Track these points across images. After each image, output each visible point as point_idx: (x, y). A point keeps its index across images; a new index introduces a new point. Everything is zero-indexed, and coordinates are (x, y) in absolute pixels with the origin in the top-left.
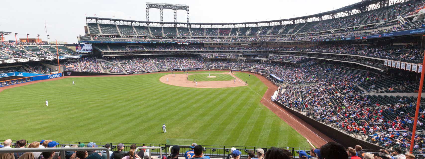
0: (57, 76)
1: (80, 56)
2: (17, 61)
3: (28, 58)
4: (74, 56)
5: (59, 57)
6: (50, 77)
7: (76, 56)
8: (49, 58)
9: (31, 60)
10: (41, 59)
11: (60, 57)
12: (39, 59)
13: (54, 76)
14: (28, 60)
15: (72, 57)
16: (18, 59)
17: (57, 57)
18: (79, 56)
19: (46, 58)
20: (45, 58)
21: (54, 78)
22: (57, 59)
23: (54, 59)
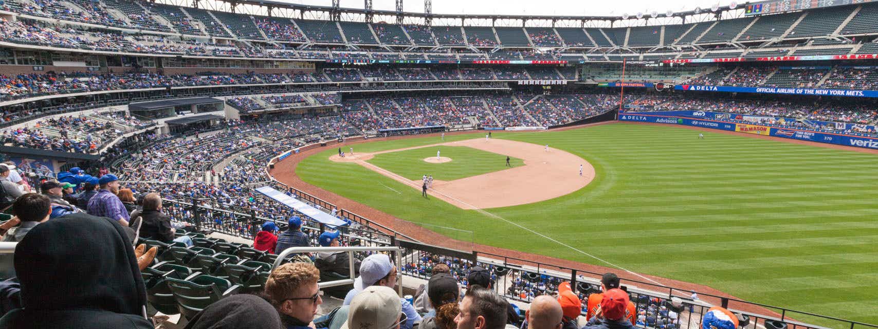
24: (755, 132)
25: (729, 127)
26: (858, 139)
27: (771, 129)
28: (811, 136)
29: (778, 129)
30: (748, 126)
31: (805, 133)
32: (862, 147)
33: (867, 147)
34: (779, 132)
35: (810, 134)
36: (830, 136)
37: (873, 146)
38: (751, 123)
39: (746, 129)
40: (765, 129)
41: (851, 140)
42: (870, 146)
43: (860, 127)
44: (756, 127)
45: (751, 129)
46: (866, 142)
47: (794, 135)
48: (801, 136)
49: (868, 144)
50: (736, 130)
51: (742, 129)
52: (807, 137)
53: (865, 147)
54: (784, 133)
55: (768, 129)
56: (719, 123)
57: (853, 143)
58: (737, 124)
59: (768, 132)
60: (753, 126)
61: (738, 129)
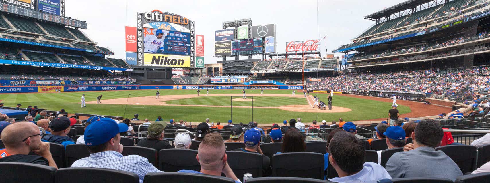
0: (297, 88)
1: (334, 70)
2: (267, 72)
3: (275, 70)
4: (325, 70)
5: (304, 70)
6: (290, 88)
7: (327, 70)
8: (293, 70)
9: (277, 71)
10: (286, 71)
11: (306, 70)
12: (284, 71)
13: (294, 87)
14: (274, 72)
15: (321, 70)
16: (267, 70)
17: (302, 70)
18: (332, 69)
19: (291, 71)
20: (289, 70)
21: (293, 89)
22: (301, 71)
23: (299, 71)
24: (54, 90)
25: (33, 89)
26: (105, 87)
27: (64, 87)
28: (87, 88)
29: (69, 87)
30: (48, 87)
31: (84, 87)
32: (106, 90)
33: (108, 90)
34: (69, 88)
35: (86, 87)
36: (94, 87)
37: (110, 89)
38: (49, 85)
39: (47, 90)
40: (61, 88)
41: (103, 88)
42: (109, 89)
43: (98, 82)
44: (54, 87)
45: (51, 89)
46: (107, 88)
47: (78, 89)
48: (82, 89)
49: (108, 88)
50: (38, 91)
51: (43, 90)
52: (85, 89)
53: (107, 90)
54: (73, 88)
55: (63, 87)
56: (22, 88)
57: (103, 89)
58: (39, 87)
59: (63, 89)
60: (52, 87)
61: (40, 90)
